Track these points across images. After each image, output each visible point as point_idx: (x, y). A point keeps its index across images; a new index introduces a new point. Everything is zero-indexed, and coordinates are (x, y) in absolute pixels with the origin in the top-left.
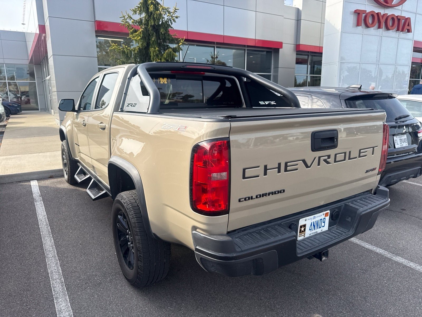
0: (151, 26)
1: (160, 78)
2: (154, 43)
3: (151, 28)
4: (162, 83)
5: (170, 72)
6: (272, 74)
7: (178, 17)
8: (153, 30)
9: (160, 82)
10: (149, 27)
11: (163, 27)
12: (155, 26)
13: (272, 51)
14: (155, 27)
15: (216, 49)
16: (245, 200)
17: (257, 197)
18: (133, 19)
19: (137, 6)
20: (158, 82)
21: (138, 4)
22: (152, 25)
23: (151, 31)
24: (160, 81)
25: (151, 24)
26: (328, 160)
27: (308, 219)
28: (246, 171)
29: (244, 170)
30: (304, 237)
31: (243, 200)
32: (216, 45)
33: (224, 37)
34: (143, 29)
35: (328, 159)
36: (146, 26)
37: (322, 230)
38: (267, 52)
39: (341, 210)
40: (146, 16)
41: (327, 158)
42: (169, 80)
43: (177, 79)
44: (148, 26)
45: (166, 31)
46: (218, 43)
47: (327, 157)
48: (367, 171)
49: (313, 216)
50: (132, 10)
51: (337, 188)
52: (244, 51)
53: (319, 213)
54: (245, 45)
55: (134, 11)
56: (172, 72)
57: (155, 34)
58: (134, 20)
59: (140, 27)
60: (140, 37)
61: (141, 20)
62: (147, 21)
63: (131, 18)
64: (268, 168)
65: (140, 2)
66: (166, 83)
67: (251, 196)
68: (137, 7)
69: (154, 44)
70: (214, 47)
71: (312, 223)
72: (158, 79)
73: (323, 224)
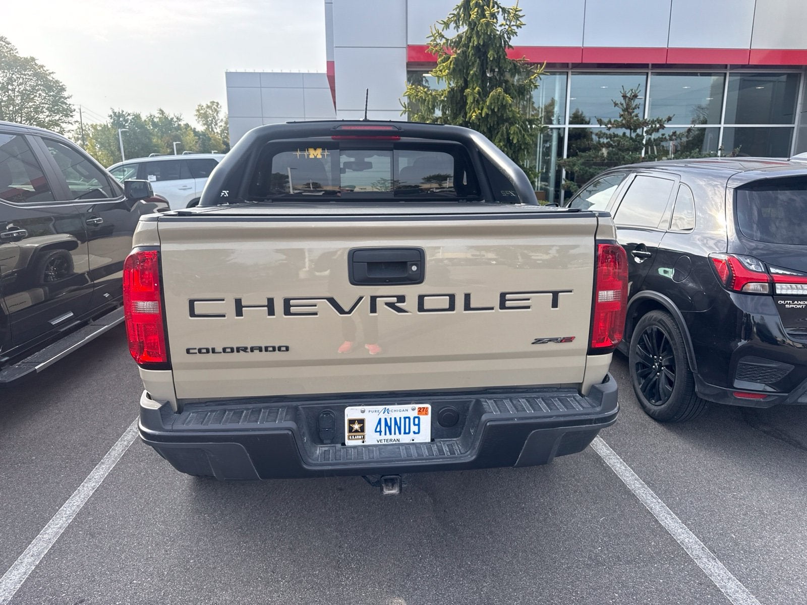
0: (473, 47)
1: (309, 149)
2: (474, 80)
3: (472, 51)
4: (313, 157)
5: (330, 137)
6: (795, 125)
7: (522, 26)
8: (475, 55)
9: (308, 155)
10: (470, 49)
11: (493, 48)
12: (480, 47)
13: (800, 74)
14: (480, 49)
15: (651, 78)
16: (200, 351)
17: (224, 350)
18: (446, 38)
19: (450, 14)
20: (305, 155)
21: (454, 10)
22: (475, 45)
23: (472, 57)
24: (310, 154)
25: (474, 43)
26: (398, 305)
27: (369, 411)
28: (195, 305)
29: (192, 303)
30: (363, 442)
31: (196, 351)
32: (651, 70)
33: (667, 51)
34: (458, 54)
35: (397, 303)
36: (465, 49)
37: (413, 440)
38: (789, 75)
39: (468, 410)
40: (467, 30)
41: (396, 301)
42: (326, 153)
43: (341, 150)
44: (468, 49)
45: (497, 54)
46: (655, 66)
47: (395, 299)
48: (539, 341)
49: (384, 407)
50: (442, 22)
51: (440, 363)
52: (722, 78)
53: (399, 404)
54: (727, 65)
55: (445, 23)
56: (333, 139)
57: (478, 61)
58: (447, 40)
59: (452, 51)
60: (447, 71)
61: (460, 37)
62: (469, 39)
63: (443, 37)
64: (243, 304)
65: (457, 6)
66: (319, 156)
67: (213, 347)
68: (452, 16)
69: (473, 82)
70: (647, 74)
71: (380, 419)
72: (305, 151)
73: (414, 428)
